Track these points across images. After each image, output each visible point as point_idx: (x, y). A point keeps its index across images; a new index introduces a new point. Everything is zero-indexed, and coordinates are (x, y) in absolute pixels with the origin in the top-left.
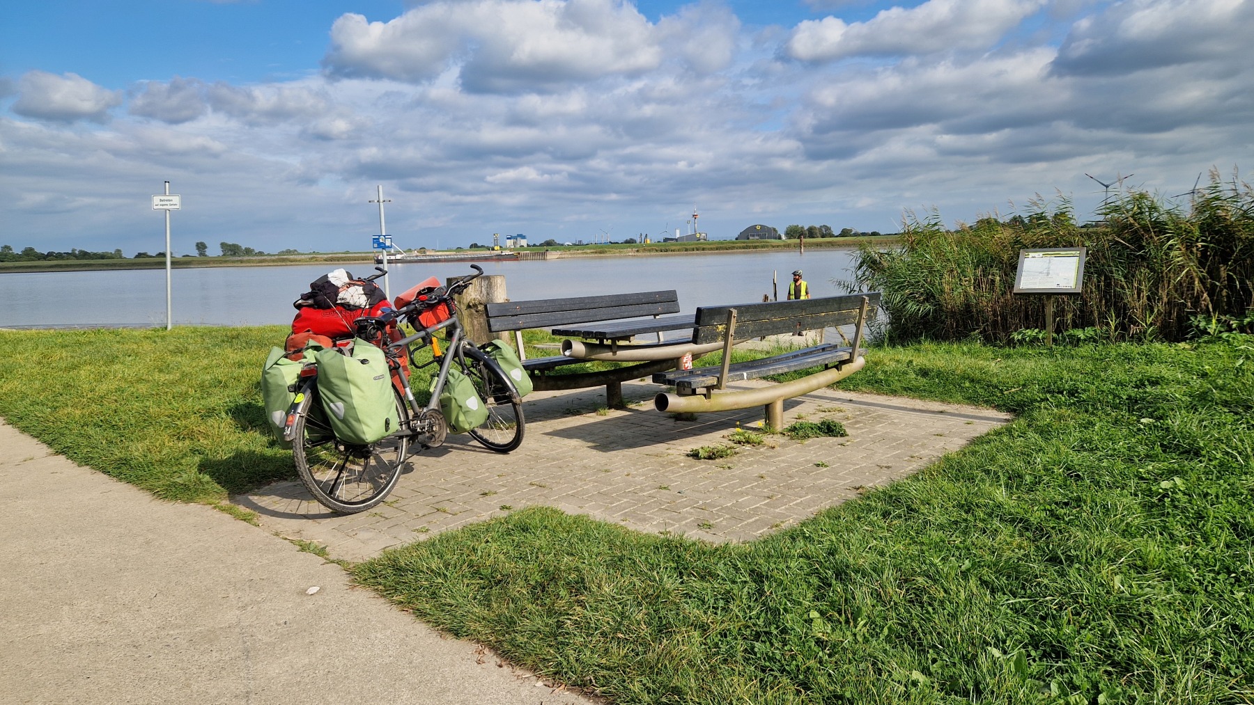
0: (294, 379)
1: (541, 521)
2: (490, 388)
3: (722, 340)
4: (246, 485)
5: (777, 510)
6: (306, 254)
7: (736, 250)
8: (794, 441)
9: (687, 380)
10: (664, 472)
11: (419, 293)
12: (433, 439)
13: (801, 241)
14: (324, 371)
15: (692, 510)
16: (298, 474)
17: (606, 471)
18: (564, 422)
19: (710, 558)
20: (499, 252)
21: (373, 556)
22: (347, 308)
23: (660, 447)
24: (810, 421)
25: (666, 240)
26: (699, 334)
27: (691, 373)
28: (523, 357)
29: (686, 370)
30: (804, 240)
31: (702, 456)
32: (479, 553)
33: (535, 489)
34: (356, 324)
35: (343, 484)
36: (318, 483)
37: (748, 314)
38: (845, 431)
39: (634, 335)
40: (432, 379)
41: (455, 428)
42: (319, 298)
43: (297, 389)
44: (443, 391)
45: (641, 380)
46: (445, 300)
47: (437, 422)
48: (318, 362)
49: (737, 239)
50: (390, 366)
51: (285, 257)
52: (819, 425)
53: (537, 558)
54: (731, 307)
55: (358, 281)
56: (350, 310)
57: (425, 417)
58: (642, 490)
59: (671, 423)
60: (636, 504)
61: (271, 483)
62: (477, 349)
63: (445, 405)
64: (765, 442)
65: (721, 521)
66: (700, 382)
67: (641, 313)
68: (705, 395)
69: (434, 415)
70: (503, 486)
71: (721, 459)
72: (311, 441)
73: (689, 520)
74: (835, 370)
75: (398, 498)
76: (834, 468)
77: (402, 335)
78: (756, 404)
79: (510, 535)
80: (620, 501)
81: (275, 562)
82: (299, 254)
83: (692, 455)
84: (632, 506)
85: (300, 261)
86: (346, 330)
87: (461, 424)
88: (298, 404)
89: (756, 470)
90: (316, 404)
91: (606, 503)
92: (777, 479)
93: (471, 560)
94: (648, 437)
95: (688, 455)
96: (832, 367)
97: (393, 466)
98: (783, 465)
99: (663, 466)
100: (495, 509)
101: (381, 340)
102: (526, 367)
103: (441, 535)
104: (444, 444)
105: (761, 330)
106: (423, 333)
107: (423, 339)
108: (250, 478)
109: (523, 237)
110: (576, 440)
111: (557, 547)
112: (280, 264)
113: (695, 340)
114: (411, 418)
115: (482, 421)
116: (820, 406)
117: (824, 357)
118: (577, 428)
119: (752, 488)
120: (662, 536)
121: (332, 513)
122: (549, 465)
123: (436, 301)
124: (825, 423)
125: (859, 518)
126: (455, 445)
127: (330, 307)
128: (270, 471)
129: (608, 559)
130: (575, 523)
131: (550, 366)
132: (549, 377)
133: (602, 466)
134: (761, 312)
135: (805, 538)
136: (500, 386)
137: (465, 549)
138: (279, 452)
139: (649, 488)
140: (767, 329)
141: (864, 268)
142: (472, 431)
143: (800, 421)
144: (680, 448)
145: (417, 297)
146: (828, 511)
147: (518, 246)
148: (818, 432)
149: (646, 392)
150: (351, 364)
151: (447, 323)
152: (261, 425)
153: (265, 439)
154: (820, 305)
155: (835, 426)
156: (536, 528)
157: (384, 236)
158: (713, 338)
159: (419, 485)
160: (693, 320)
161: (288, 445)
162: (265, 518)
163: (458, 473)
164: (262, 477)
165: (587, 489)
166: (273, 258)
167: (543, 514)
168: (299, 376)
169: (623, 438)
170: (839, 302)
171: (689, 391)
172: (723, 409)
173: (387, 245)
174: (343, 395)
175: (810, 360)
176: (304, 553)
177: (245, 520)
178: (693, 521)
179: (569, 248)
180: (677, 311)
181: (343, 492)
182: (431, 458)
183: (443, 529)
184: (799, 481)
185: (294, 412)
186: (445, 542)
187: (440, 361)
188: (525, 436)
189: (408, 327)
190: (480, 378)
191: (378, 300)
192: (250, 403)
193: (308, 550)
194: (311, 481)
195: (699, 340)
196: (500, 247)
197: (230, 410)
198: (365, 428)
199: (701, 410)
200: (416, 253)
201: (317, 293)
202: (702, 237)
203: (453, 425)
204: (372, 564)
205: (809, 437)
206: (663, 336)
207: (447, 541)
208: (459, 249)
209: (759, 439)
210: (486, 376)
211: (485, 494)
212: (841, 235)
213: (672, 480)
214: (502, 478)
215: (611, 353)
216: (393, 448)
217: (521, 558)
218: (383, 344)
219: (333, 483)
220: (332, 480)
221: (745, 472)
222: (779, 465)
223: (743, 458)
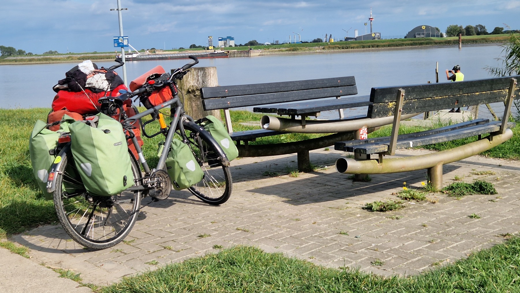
0: (54, 145)
1: (245, 257)
2: (205, 154)
3: (392, 115)
4: (20, 228)
5: (437, 252)
6: (64, 54)
7: (405, 47)
8: (451, 198)
9: (363, 147)
10: (343, 221)
11: (149, 79)
12: (161, 194)
13: (459, 38)
14: (76, 138)
15: (366, 251)
16: (58, 220)
17: (297, 220)
18: (264, 182)
19: (380, 288)
20: (212, 51)
21: (115, 281)
22: (94, 91)
23: (341, 202)
24: (465, 182)
25: (347, 39)
26: (373, 110)
27: (366, 142)
28: (231, 131)
29: (362, 140)
30: (462, 38)
31: (375, 209)
32: (197, 281)
33: (240, 233)
34: (100, 103)
35: (92, 228)
36: (73, 226)
37: (414, 93)
38: (494, 190)
39: (320, 112)
40: (159, 146)
41: (178, 185)
42: (72, 83)
43: (55, 152)
44: (168, 156)
45: (326, 150)
46: (169, 84)
47: (164, 180)
48: (71, 131)
49: (405, 37)
50: (126, 136)
51: (48, 57)
52: (472, 185)
53: (242, 285)
54: (400, 87)
55: (102, 69)
56: (96, 92)
57: (154, 176)
58: (326, 235)
59: (350, 183)
60: (321, 246)
61: (39, 226)
62: (194, 123)
63: (170, 167)
64: (427, 198)
65: (390, 260)
66: (373, 149)
67: (326, 95)
68: (377, 160)
69: (161, 174)
70: (215, 230)
71: (391, 212)
72: (67, 193)
73: (363, 259)
74: (487, 140)
75: (133, 239)
76: (485, 219)
77: (136, 112)
78: (420, 168)
79: (221, 267)
80: (308, 243)
81: (42, 285)
82: (59, 54)
83: (366, 208)
84: (318, 247)
85: (59, 60)
86: (93, 108)
87: (183, 182)
88: (57, 164)
89: (420, 220)
90: (71, 165)
91: (297, 244)
92: (437, 227)
93: (190, 286)
94: (331, 194)
95: (363, 208)
96: (485, 138)
97: (130, 214)
98: (442, 216)
99: (343, 217)
100: (208, 248)
101: (119, 115)
102: (233, 138)
103: (167, 267)
104: (169, 198)
105: (424, 107)
106: (152, 110)
107: (152, 114)
108: (23, 222)
109: (231, 39)
110: (273, 196)
111: (257, 277)
112: (44, 62)
113: (370, 115)
114: (143, 176)
115: (199, 180)
116: (473, 170)
117: (477, 129)
118: (273, 187)
119: (416, 234)
120: (342, 271)
121: (84, 249)
122: (251, 214)
123: (162, 85)
124: (478, 183)
125: (506, 259)
126: (178, 199)
127: (80, 90)
128: (37, 217)
129: (297, 287)
130: (272, 259)
131: (252, 137)
132: (251, 146)
133: (294, 216)
134: (425, 91)
135: (459, 273)
136: (212, 152)
137: (185, 277)
138: (44, 202)
139: (331, 233)
140: (430, 106)
141: (514, 57)
142: (191, 188)
143: (457, 182)
144: (357, 202)
145: (147, 81)
146: (480, 253)
147: (228, 46)
148: (472, 190)
149: (329, 159)
150: (96, 133)
151: (171, 102)
152: (31, 182)
153: (34, 193)
154: (475, 86)
155: (486, 186)
156: (241, 262)
157: (123, 37)
158: (385, 113)
159: (151, 229)
160: (368, 100)
161: (50, 196)
162: (34, 252)
163: (180, 220)
164: (32, 222)
165: (282, 234)
166: (39, 57)
167: (246, 252)
168: (57, 143)
169: (310, 195)
170: (491, 84)
171: (364, 156)
172: (392, 172)
173: (124, 44)
174: (91, 157)
175: (465, 132)
176: (63, 278)
177: (19, 253)
178: (367, 259)
179: (268, 47)
180: (355, 93)
181: (93, 233)
182: (159, 209)
183: (169, 263)
184: (455, 229)
185: (54, 171)
186: (170, 272)
187: (165, 132)
188: (232, 192)
189: (140, 106)
190: (197, 146)
191: (116, 85)
192: (22, 166)
193: (66, 277)
194: (68, 224)
195: (373, 115)
196: (214, 47)
197: (8, 171)
198: (108, 183)
199: (375, 172)
200: (148, 52)
201: (70, 79)
202: (376, 36)
203: (176, 183)
204: (114, 287)
205: (464, 195)
206: (344, 113)
207: (172, 271)
208: (181, 49)
209: (422, 196)
210: (201, 145)
211: (201, 236)
212: (493, 33)
213: (351, 227)
214: (214, 224)
215: (301, 127)
216: (130, 200)
217: (229, 285)
218: (121, 119)
219: (84, 226)
220: (83, 224)
221: (410, 221)
222: (439, 216)
223: (409, 210)
